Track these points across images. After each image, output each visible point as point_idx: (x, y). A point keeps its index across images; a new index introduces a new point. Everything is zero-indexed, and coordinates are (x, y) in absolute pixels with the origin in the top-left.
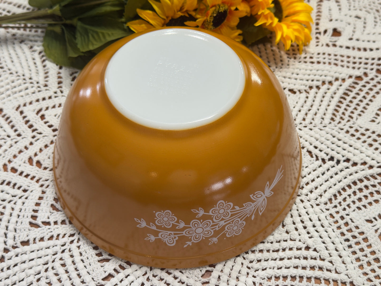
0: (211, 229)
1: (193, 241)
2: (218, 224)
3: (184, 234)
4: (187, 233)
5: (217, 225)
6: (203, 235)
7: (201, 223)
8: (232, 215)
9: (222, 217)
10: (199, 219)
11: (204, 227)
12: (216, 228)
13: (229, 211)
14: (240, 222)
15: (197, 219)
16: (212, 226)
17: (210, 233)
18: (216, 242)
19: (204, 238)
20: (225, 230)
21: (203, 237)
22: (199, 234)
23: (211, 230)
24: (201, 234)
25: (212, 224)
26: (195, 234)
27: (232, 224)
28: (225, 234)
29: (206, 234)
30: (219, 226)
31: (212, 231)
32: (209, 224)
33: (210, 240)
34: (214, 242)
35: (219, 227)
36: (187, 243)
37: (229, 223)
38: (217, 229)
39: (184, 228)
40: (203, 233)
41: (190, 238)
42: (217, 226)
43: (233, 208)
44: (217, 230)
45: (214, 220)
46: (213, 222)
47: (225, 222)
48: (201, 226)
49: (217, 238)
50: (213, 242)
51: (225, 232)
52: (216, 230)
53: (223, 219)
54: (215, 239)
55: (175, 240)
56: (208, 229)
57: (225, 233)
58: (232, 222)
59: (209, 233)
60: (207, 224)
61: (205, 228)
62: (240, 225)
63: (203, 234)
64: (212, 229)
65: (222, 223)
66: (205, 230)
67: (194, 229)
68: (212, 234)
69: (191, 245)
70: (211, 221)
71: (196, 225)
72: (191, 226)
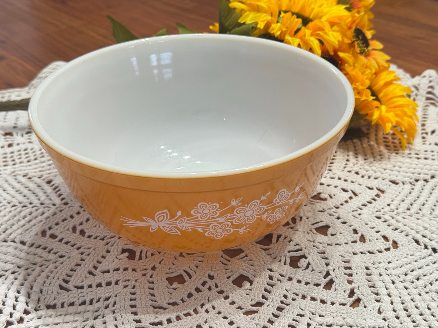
0: (236, 215)
1: (259, 202)
2: (226, 220)
3: (265, 207)
4: (262, 209)
5: (228, 219)
6: (246, 208)
7: (245, 221)
8: (209, 225)
9: (220, 226)
10: (246, 224)
11: (242, 218)
12: (230, 216)
13: (211, 230)
14: (199, 215)
15: (248, 224)
16: (233, 218)
17: (238, 211)
18: (233, 201)
19: (246, 205)
20: (220, 213)
21: (247, 207)
22: (250, 209)
25: (234, 220)
26: (254, 210)
27: (209, 217)
28: (221, 207)
29: (242, 210)
30: (225, 217)
31: (235, 213)
32: (237, 220)
33: (240, 204)
34: (236, 201)
35: (227, 216)
37: (213, 218)
38: (229, 215)
39: (263, 214)
41: (261, 204)
42: (228, 217)
45: (230, 224)
46: (232, 222)
47: (218, 221)
48: (246, 218)
49: (231, 204)
50: (237, 201)
53: (220, 223)
54: (234, 203)
55: (277, 198)
56: (239, 216)
57: (220, 209)
58: (209, 219)
59: (240, 211)
60: (239, 220)
62: (199, 212)
63: (246, 210)
64: (235, 215)
65: (221, 220)
66: (243, 215)
67: (254, 214)
68: (236, 210)
69: (263, 196)
70: (234, 223)
71: (251, 218)
72: (256, 217)
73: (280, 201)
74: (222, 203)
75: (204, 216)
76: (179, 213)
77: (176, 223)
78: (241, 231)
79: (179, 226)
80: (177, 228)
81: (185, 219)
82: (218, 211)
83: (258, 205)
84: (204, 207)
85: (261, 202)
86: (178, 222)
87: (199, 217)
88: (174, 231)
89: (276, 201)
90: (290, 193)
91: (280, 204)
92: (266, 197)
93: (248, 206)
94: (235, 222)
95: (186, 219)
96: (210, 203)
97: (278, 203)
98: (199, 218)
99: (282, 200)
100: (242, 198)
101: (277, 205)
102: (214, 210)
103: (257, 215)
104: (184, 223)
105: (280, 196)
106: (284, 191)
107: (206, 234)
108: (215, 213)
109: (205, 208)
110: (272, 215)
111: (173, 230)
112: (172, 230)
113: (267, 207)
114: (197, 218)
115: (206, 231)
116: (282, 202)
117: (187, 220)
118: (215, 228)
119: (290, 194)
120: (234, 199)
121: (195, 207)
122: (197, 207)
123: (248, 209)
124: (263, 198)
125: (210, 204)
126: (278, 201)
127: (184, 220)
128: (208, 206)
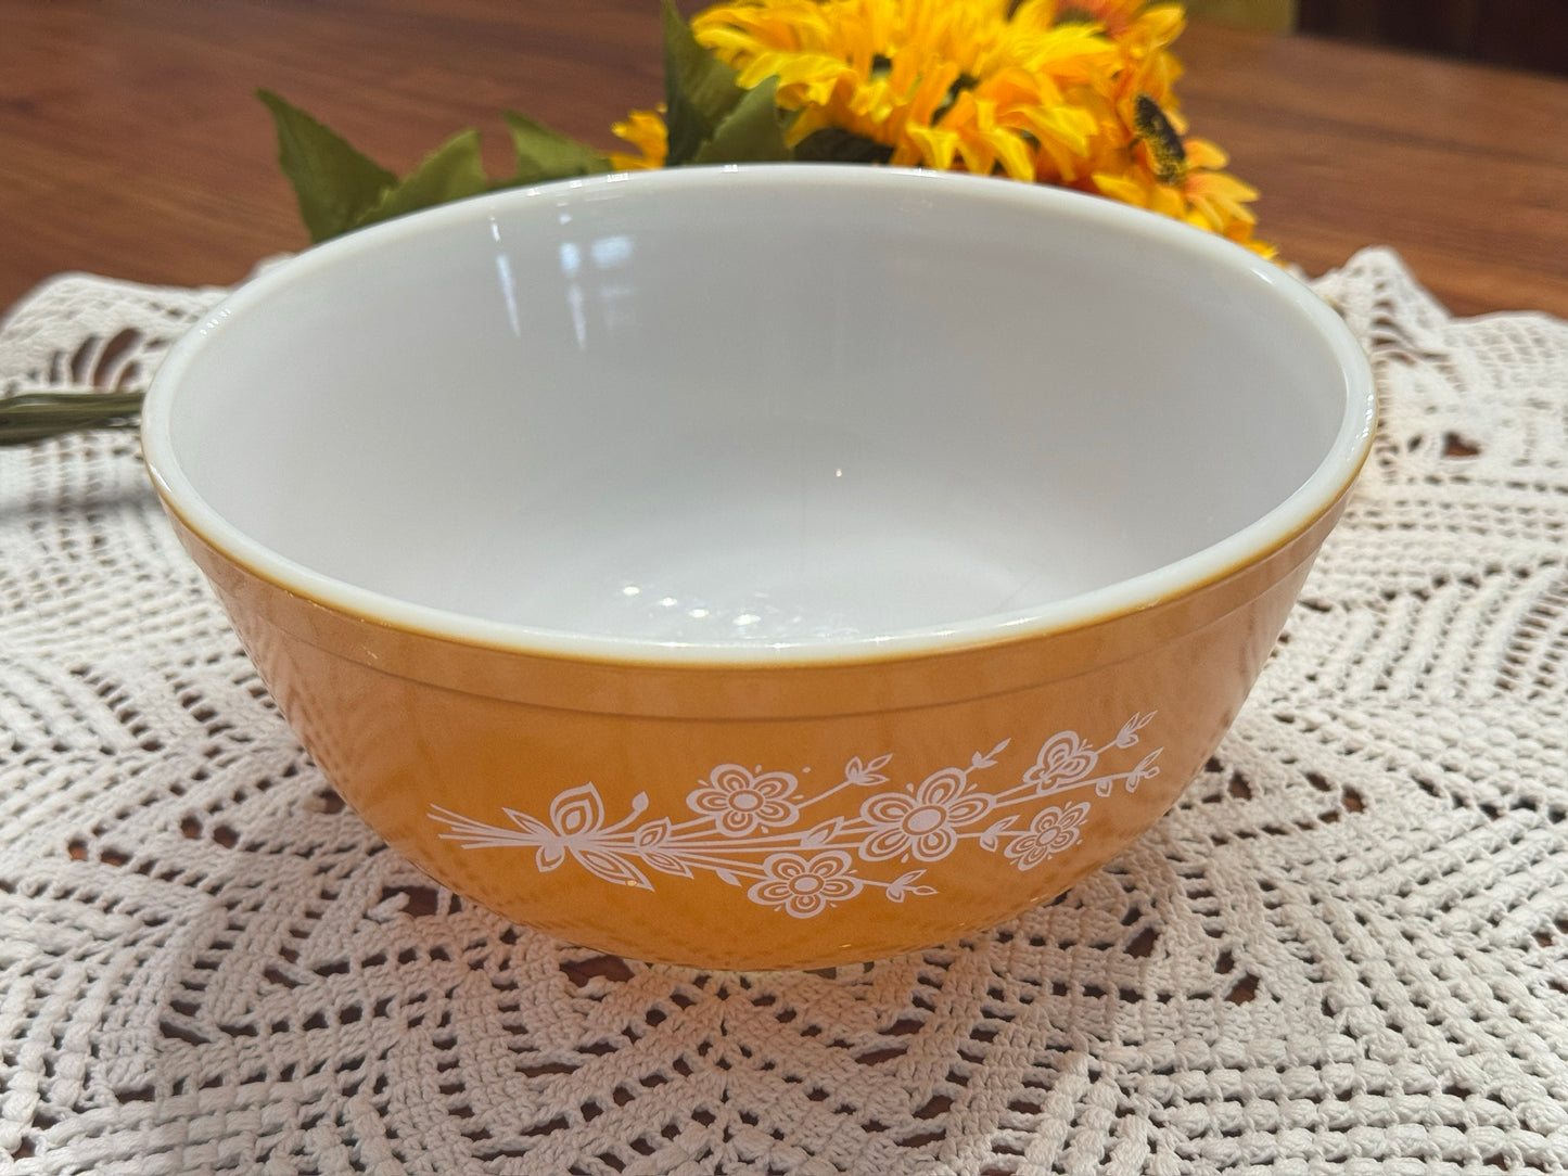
0: (870, 826)
1: (962, 776)
2: (831, 842)
3: (992, 799)
4: (980, 805)
5: (839, 840)
6: (912, 801)
7: (909, 850)
8: (760, 858)
9: (807, 866)
10: (914, 865)
11: (899, 836)
12: (844, 828)
13: (772, 879)
14: (718, 816)
15: (921, 865)
16: (860, 838)
17: (877, 810)
18: (855, 765)
19: (910, 787)
20: (802, 810)
21: (914, 796)
22: (928, 804)
23: (871, 821)
24: (921, 805)
25: (863, 846)
26: (946, 807)
27: (760, 825)
28: (806, 788)
29: (894, 806)
30: (826, 831)
31: (865, 816)
32: (876, 843)
33: (885, 779)
34: (865, 767)
35: (831, 828)
36: (993, 763)
37: (774, 832)
38: (840, 821)
39: (983, 826)
40: (910, 811)
41: (974, 786)
42: (837, 832)
43: (748, 883)
44: (842, 818)
45: (848, 860)
46: (854, 853)
47: (797, 843)
48: (914, 840)
49: (846, 780)
50: (870, 767)
51: (801, 801)
52: (846, 820)
53: (808, 855)
54: (858, 777)
55: (1040, 764)
56: (882, 828)
57: (801, 797)
58: (757, 833)
59: (884, 811)
60: (882, 846)
61: (894, 832)
62: (717, 802)
63: (911, 807)
64: (864, 824)
65: (811, 840)
66: (899, 825)
67: (947, 827)
68: (866, 806)
69: (978, 756)
70: (863, 855)
71: (933, 841)
72: (955, 837)
73: (1054, 779)
74: (807, 770)
75: (737, 818)
76: (641, 803)
77: (631, 840)
78: (897, 889)
79: (642, 853)
80: (637, 861)
81: (664, 827)
82: (796, 803)
83: (959, 792)
84: (735, 784)
85: (971, 779)
86: (638, 835)
87: (719, 823)
88: (627, 874)
89: (1035, 776)
90: (1094, 750)
91: (1054, 790)
92: (991, 758)
93: (916, 788)
94: (869, 852)
95: (671, 828)
96: (758, 769)
97: (1045, 787)
98: (720, 829)
99: (1063, 776)
100: (889, 757)
101: (1041, 793)
102: (779, 800)
103: (959, 831)
104: (663, 844)
105: (1051, 761)
106: (1069, 741)
107: (752, 894)
108: (782, 813)
109: (741, 786)
110: (1025, 834)
111: (620, 866)
112: (617, 870)
113: (999, 801)
114: (712, 825)
115: (751, 882)
116: (1060, 786)
117: (675, 833)
118: (785, 870)
119: (1094, 756)
120: (856, 759)
121: (701, 782)
122: (707, 779)
123: (917, 804)
124: (979, 762)
125: (760, 774)
126: (1045, 778)
127: (660, 830)
128: (753, 782)
